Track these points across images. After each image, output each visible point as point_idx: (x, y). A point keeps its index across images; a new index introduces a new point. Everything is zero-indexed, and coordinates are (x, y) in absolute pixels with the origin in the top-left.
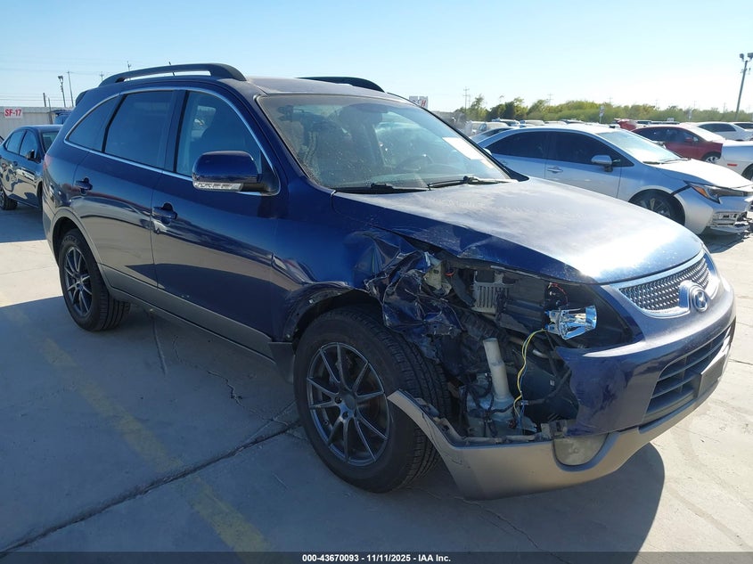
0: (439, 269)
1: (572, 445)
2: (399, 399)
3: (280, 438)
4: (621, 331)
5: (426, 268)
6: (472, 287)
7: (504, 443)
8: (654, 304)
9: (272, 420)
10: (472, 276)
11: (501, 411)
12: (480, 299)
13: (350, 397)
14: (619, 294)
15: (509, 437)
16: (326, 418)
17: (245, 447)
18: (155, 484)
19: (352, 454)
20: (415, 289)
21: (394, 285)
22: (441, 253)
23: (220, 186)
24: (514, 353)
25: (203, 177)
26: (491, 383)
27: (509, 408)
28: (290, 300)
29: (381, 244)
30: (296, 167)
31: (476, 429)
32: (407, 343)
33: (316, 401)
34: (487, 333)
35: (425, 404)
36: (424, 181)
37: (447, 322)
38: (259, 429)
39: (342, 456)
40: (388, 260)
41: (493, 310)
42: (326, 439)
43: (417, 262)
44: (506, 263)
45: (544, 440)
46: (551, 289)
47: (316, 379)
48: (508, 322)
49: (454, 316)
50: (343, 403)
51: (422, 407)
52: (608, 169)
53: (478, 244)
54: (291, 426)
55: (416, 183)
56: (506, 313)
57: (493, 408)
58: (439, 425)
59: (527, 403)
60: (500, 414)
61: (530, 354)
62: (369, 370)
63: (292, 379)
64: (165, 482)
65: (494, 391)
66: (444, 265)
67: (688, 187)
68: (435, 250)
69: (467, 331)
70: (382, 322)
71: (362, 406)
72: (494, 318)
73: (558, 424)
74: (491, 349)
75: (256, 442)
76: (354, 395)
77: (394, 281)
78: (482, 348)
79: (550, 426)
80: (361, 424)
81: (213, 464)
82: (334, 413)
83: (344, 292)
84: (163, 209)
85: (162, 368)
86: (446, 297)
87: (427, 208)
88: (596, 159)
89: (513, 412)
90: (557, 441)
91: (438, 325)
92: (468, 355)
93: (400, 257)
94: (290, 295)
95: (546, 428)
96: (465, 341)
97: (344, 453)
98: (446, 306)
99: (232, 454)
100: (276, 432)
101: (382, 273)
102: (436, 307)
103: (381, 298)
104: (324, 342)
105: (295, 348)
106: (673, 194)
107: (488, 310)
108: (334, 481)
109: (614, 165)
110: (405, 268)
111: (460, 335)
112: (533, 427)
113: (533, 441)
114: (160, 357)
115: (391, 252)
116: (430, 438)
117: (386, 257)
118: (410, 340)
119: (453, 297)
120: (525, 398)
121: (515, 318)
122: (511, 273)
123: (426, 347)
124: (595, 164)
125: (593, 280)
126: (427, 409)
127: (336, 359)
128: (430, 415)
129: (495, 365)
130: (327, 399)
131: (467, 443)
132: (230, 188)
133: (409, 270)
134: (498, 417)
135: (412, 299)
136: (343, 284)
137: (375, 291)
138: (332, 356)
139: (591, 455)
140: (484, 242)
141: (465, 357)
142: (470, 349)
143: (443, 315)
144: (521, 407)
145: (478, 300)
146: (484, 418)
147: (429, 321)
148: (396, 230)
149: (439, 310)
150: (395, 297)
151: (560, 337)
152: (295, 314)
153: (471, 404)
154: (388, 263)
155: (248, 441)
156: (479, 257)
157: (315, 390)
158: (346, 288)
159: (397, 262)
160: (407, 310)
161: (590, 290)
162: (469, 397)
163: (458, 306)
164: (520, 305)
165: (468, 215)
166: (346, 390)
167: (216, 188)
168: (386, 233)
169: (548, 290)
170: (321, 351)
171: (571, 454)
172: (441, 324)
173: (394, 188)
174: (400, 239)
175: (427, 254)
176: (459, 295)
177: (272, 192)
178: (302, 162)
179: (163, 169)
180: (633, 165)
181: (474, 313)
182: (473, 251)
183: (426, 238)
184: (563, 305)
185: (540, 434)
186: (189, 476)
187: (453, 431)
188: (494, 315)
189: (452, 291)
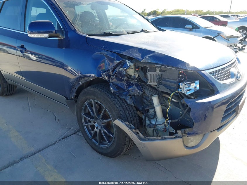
0: (133, 67)
1: (191, 139)
2: (118, 123)
3: (74, 136)
4: (210, 90)
5: (127, 67)
6: (147, 74)
7: (162, 139)
8: (222, 78)
9: (71, 129)
10: (146, 70)
11: (160, 125)
12: (150, 79)
13: (99, 121)
14: (209, 75)
15: (164, 136)
16: (90, 129)
17: (60, 140)
18: (22, 159)
19: (100, 143)
20: (123, 76)
21: (114, 75)
22: (133, 60)
23: (39, 36)
24: (164, 101)
25: (32, 32)
26: (155, 113)
27: (163, 123)
28: (71, 82)
29: (108, 58)
30: (71, 26)
31: (150, 131)
32: (121, 99)
33: (86, 122)
34: (154, 93)
35: (128, 124)
36: (126, 31)
37: (137, 89)
38: (65, 133)
39: (97, 144)
40: (111, 64)
41: (156, 84)
42: (90, 137)
43: (123, 65)
44: (161, 63)
45: (179, 137)
46: (180, 74)
47: (85, 114)
48: (162, 89)
49: (140, 87)
50: (96, 123)
51: (128, 126)
52: (191, 30)
53: (149, 55)
54: (78, 131)
55: (122, 32)
56: (161, 85)
57: (156, 124)
58: (134, 133)
59: (170, 121)
60: (159, 126)
61: (172, 101)
62: (105, 110)
63: (76, 114)
64: (27, 158)
65: (157, 116)
66: (135, 65)
67: (219, 35)
68: (131, 59)
69: (145, 93)
70: (110, 90)
71: (104, 124)
72: (156, 87)
73: (184, 131)
74: (155, 100)
75: (64, 138)
76: (100, 120)
77: (114, 73)
78: (151, 99)
79: (181, 131)
80: (103, 131)
81: (46, 149)
82: (93, 127)
83: (94, 78)
84: (21, 47)
85: (29, 109)
86: (136, 79)
87: (127, 41)
88: (187, 26)
89: (165, 125)
90: (184, 137)
91: (133, 91)
92: (146, 102)
93: (116, 63)
94: (71, 81)
95: (179, 132)
96: (144, 97)
97: (97, 142)
98: (136, 83)
99: (55, 143)
100: (72, 133)
101: (109, 70)
102: (132, 83)
103: (109, 81)
104: (87, 99)
105: (76, 101)
106: (214, 38)
107: (153, 84)
108: (95, 153)
109: (193, 28)
110: (118, 68)
111: (142, 94)
112: (173, 131)
113: (174, 138)
114: (29, 105)
115: (112, 61)
116: (131, 138)
117: (110, 63)
118: (122, 98)
119: (139, 79)
120: (170, 119)
121: (165, 87)
122: (163, 68)
123: (129, 100)
124: (187, 28)
125: (198, 69)
126: (130, 126)
127: (92, 106)
128: (131, 128)
129: (157, 106)
130: (90, 122)
131: (147, 140)
132: (44, 36)
133: (120, 68)
134: (159, 127)
135: (122, 80)
136: (93, 75)
137: (106, 78)
138: (91, 105)
139: (198, 142)
140: (152, 55)
141: (145, 103)
142: (146, 99)
143: (135, 87)
144: (168, 123)
145: (149, 80)
146: (153, 128)
147: (130, 89)
148: (114, 51)
149: (133, 85)
150: (115, 80)
151: (184, 94)
152: (74, 88)
153: (147, 122)
154: (112, 65)
155: (61, 138)
156: (150, 61)
157: (85, 118)
158: (94, 77)
159: (115, 65)
160: (120, 85)
161: (197, 73)
162: (147, 119)
163: (141, 83)
164: (167, 81)
165: (144, 44)
166: (97, 118)
167: (38, 36)
168: (110, 52)
169: (179, 74)
170: (86, 103)
171: (190, 142)
172: (134, 90)
173: (113, 34)
174: (116, 55)
175: (127, 61)
176: (142, 78)
177: (62, 37)
178: (74, 24)
179: (20, 31)
180: (200, 28)
181: (147, 85)
182: (147, 59)
183: (126, 54)
184: (185, 80)
185: (177, 135)
186: (36, 154)
187: (141, 135)
188: (156, 86)
189: (138, 76)
